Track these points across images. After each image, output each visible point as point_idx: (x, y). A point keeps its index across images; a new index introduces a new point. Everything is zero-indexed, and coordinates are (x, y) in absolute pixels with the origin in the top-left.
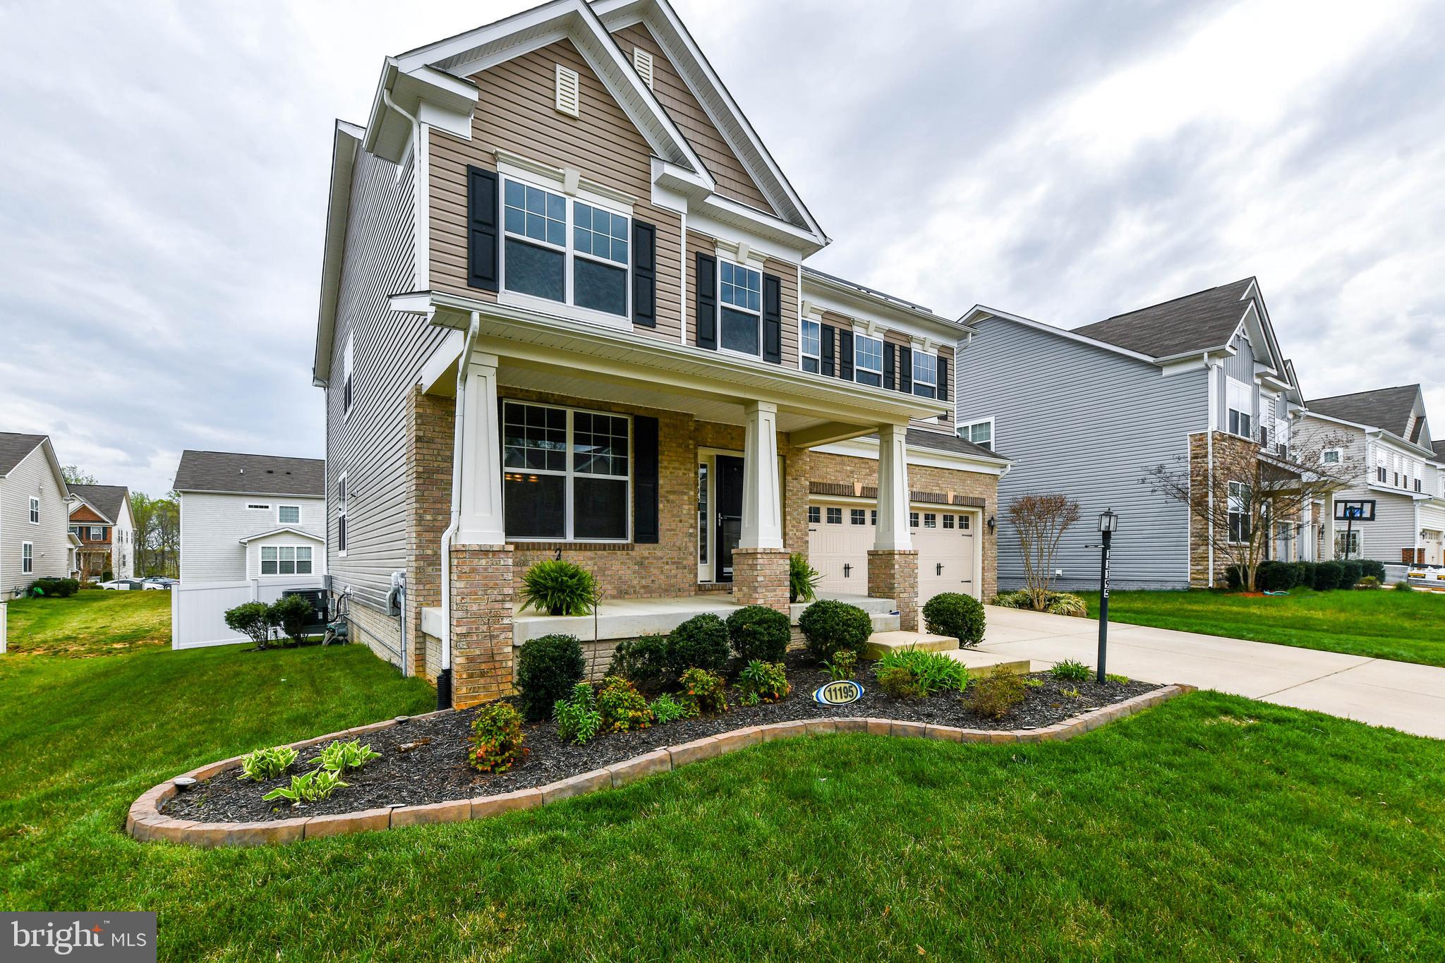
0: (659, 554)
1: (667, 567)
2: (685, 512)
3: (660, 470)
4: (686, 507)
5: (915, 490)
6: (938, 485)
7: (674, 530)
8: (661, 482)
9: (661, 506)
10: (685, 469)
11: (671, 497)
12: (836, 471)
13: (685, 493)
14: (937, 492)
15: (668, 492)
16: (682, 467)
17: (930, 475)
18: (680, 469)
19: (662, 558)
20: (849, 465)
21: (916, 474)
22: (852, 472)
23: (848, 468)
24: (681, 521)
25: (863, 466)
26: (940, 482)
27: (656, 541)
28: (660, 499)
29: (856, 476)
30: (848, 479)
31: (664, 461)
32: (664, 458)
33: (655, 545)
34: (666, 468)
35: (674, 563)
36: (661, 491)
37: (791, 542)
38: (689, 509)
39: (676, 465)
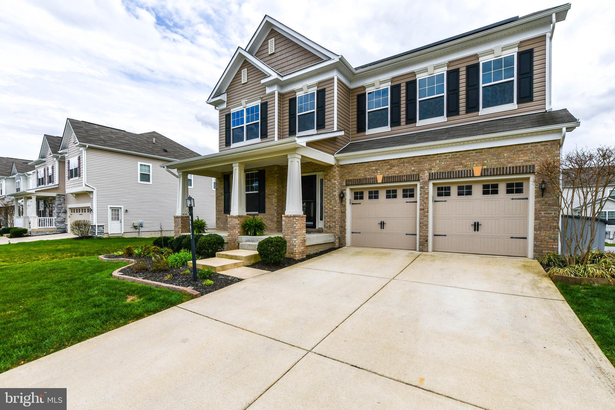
0: (266, 217)
1: (268, 221)
2: (274, 201)
3: (266, 187)
4: (274, 199)
5: (433, 171)
6: (461, 164)
7: (270, 208)
8: (266, 191)
9: (266, 200)
10: (274, 186)
11: (269, 196)
12: (365, 171)
13: (274, 194)
14: (460, 169)
15: (268, 195)
16: (273, 185)
17: (450, 158)
18: (272, 186)
19: (266, 218)
20: (374, 166)
21: (435, 160)
22: (377, 170)
23: (374, 168)
24: (272, 205)
25: (384, 164)
26: (463, 162)
27: (265, 213)
28: (266, 198)
29: (379, 172)
30: (373, 174)
31: (267, 184)
32: (268, 183)
33: (264, 214)
34: (268, 186)
35: (270, 220)
36: (266, 195)
37: (326, 211)
38: (275, 200)
39: (271, 185)
